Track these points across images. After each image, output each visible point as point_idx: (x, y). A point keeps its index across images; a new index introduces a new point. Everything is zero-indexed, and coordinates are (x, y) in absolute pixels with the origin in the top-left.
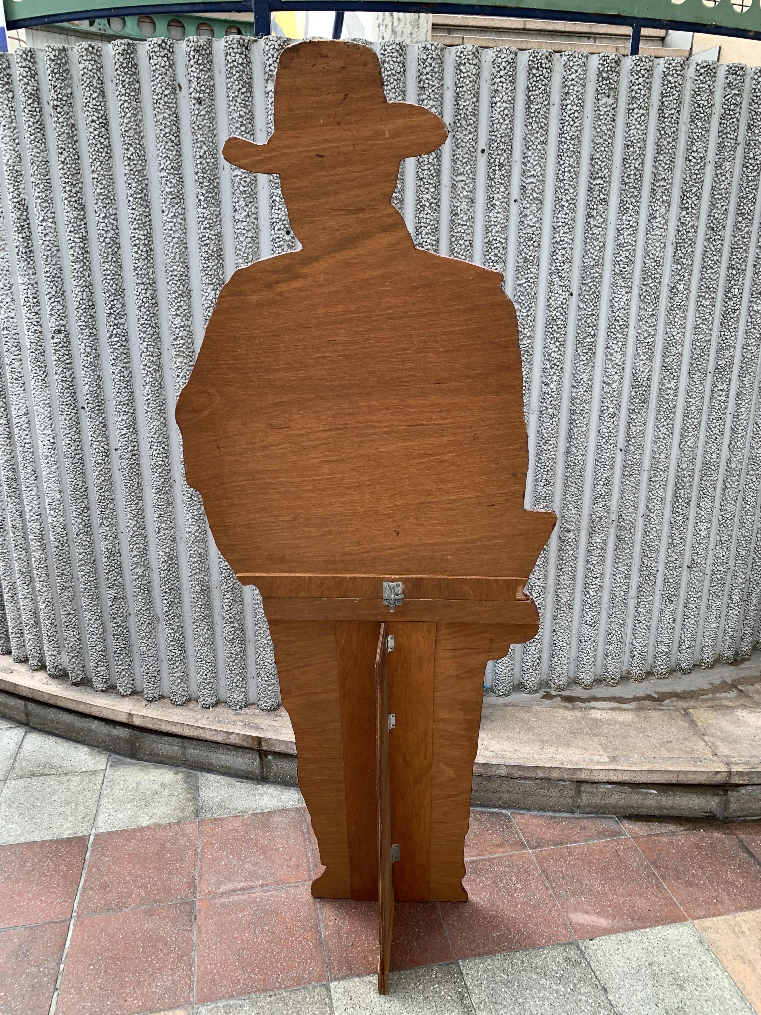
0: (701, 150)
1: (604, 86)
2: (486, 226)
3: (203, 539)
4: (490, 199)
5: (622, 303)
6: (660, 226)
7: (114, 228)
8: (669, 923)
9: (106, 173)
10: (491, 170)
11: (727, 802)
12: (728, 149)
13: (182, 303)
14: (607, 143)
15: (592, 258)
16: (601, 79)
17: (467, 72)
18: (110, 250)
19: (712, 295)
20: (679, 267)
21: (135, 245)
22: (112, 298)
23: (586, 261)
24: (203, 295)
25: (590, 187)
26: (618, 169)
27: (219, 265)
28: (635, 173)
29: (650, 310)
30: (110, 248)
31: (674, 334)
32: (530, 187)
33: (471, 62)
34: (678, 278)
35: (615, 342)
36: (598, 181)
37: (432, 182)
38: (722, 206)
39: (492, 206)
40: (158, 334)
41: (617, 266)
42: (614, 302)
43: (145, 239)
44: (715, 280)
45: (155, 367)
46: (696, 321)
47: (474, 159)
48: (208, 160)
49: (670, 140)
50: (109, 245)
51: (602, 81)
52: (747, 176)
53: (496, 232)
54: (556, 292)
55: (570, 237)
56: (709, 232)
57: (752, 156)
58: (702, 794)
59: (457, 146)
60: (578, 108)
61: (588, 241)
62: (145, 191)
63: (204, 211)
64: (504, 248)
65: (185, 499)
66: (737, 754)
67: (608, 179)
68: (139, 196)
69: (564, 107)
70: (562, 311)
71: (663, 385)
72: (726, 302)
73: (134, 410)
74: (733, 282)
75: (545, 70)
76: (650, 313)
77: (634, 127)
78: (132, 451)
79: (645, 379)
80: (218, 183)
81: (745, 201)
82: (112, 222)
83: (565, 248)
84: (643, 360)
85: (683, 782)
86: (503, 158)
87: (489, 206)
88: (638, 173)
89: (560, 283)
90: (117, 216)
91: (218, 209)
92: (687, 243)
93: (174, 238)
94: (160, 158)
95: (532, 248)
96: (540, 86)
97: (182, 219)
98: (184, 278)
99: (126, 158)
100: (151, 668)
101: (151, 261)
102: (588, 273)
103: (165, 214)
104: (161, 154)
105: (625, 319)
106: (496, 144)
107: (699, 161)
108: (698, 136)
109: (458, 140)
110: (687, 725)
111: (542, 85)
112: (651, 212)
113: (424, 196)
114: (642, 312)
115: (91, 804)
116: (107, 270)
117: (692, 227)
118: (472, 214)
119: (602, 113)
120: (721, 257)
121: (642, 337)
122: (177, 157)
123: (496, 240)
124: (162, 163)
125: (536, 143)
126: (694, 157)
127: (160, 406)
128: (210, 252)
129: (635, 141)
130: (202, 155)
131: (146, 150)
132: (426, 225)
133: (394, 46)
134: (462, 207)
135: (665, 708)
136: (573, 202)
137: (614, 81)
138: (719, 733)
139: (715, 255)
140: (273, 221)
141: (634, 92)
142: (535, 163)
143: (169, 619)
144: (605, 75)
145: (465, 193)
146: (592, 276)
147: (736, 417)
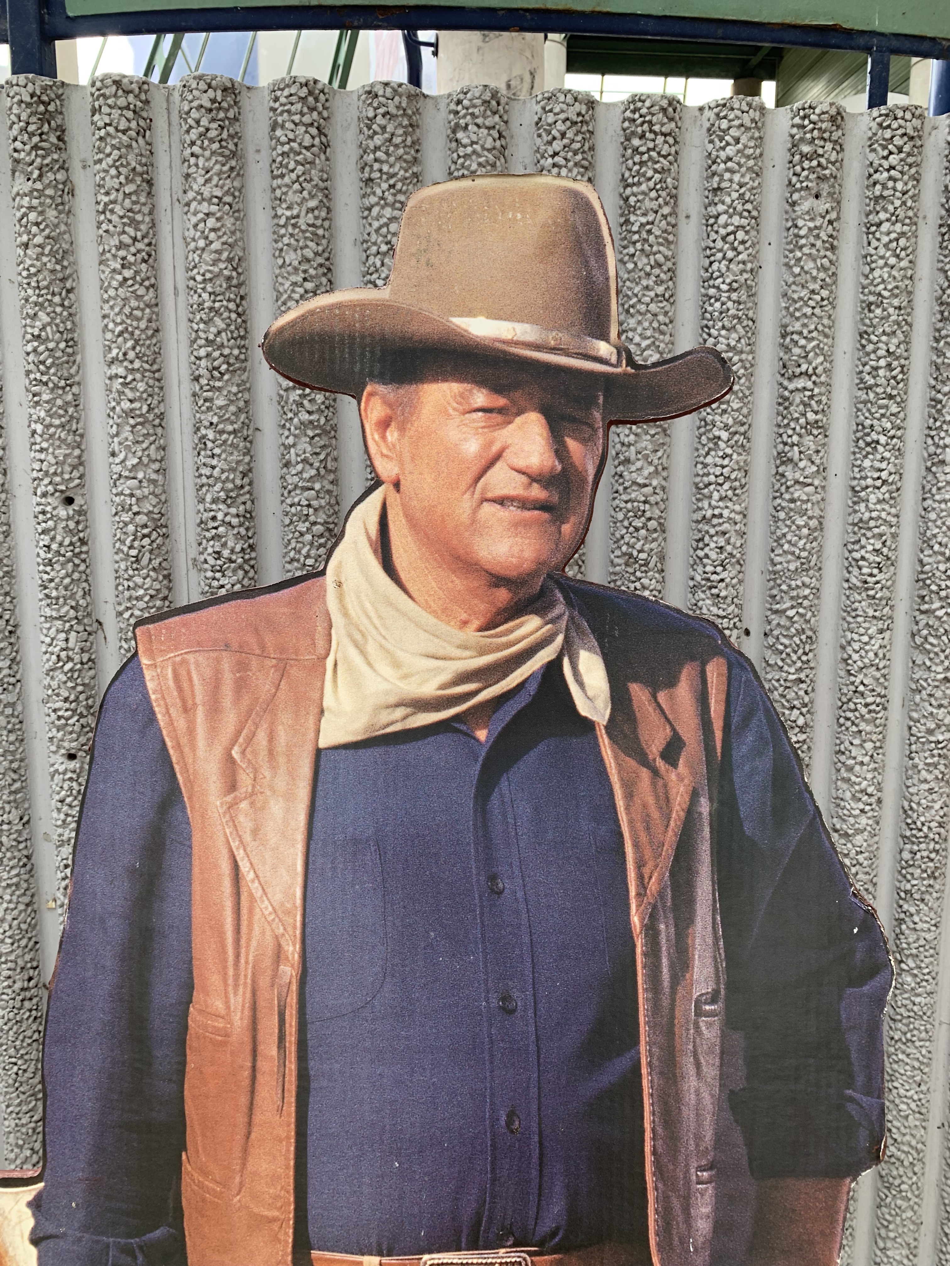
1: (805, 173)
5: (871, 655)
14: (818, 298)
15: (793, 553)
16: (797, 157)
17: (473, 143)
23: (778, 559)
25: (782, 397)
26: (848, 356)
28: (889, 365)
33: (479, 121)
35: (857, 742)
36: (800, 383)
42: (849, 650)
51: (801, 162)
55: (737, 508)
60: (744, 222)
61: (782, 515)
69: (712, 221)
75: (660, 139)
77: (881, 262)
83: (724, 533)
84: (926, 781)
88: (895, 364)
95: (643, 532)
96: (650, 173)
102: (784, 587)
111: (656, 171)
112: (932, 449)
119: (802, 232)
121: (923, 728)
125: (647, 300)
129: (886, 294)
133: (293, 90)
137: (829, 161)
141: (878, 187)
144: (806, 149)
146: (794, 593)
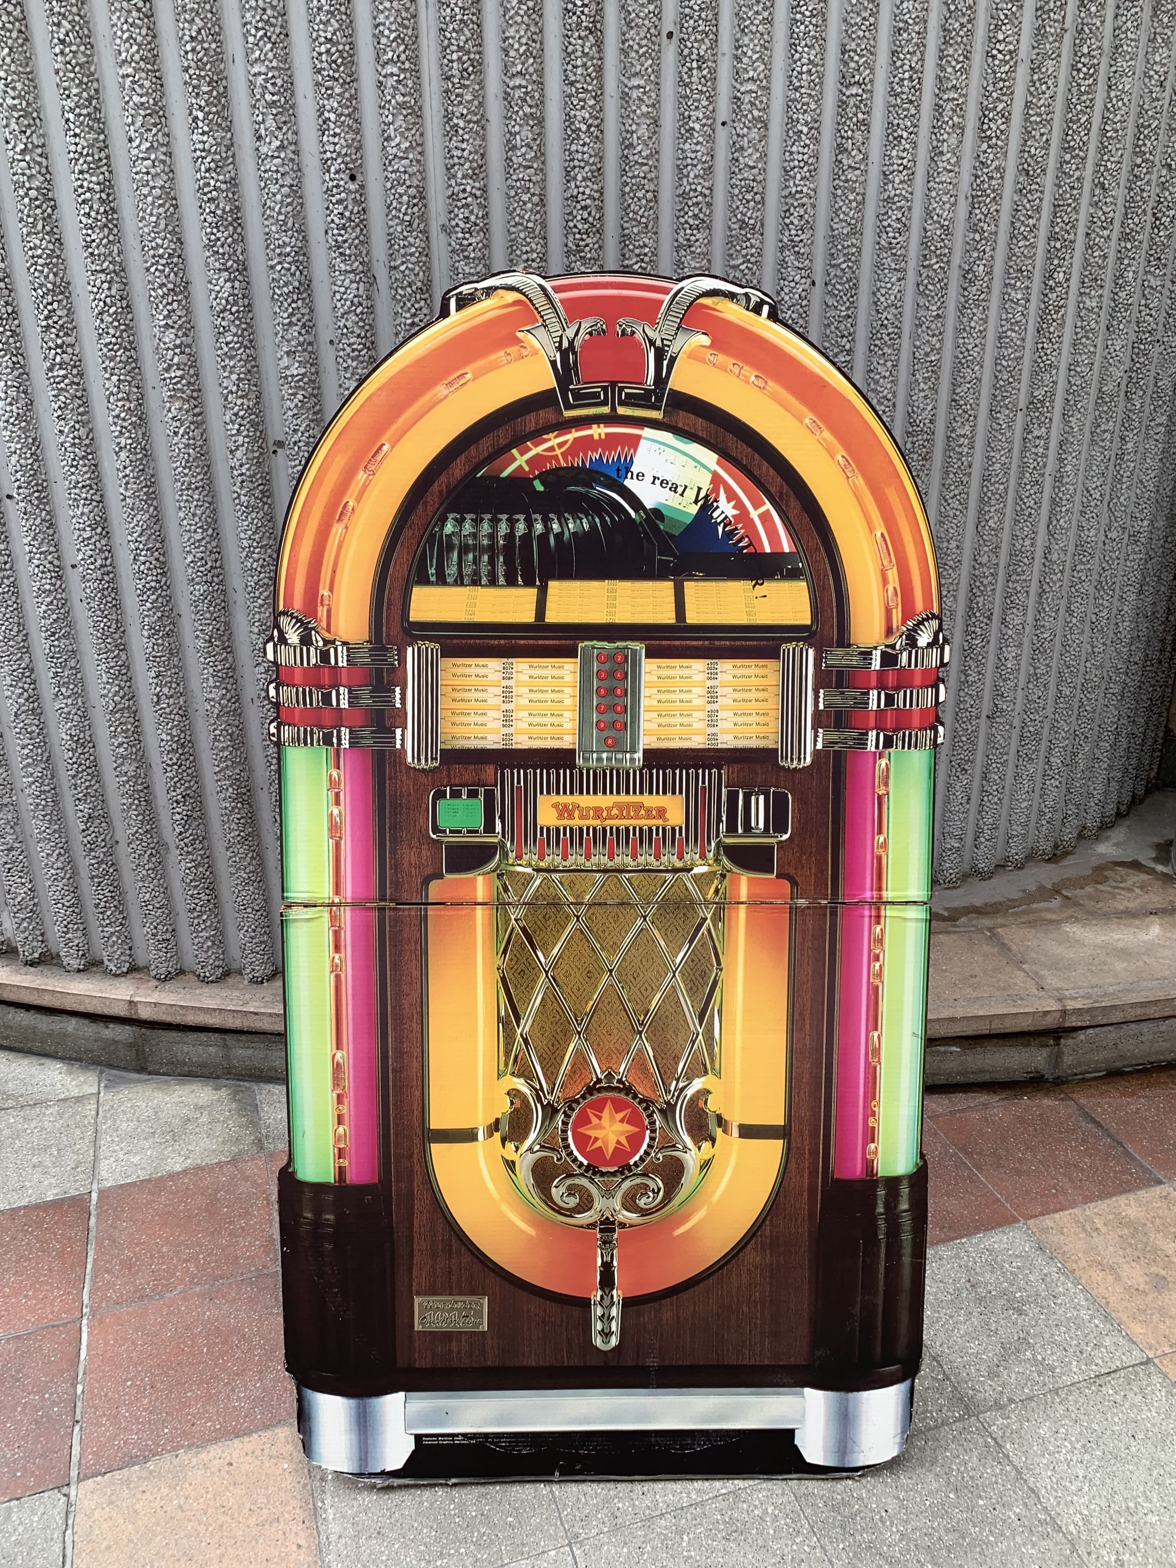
0: (1011, 39)
2: (678, 166)
3: (235, 710)
4: (685, 119)
6: (949, 167)
7: (44, 171)
8: (993, 1228)
9: (21, 69)
10: (686, 69)
11: (1059, 1056)
12: (1051, 39)
13: (175, 305)
18: (38, 211)
19: (1026, 284)
20: (977, 236)
21: (84, 202)
22: (50, 298)
24: (211, 291)
27: (236, 236)
29: (934, 308)
30: (37, 207)
31: (970, 347)
32: (747, 98)
34: (975, 255)
37: (590, 88)
38: (1042, 135)
39: (687, 131)
40: (136, 361)
41: (884, 236)
43: (101, 191)
44: (1030, 257)
45: (134, 419)
46: (1002, 326)
47: (657, 48)
48: (206, 45)
49: (964, 20)
50: (37, 203)
52: (1079, 85)
53: (696, 177)
54: (791, 278)
56: (1021, 179)
57: (1085, 51)
58: (1025, 1046)
59: (628, 24)
62: (94, 102)
63: (205, 138)
64: (709, 205)
65: (201, 643)
66: (1071, 986)
67: (869, 87)
68: (84, 112)
70: (801, 310)
71: (953, 431)
72: (1046, 295)
73: (101, 496)
74: (1056, 262)
76: (935, 313)
78: (102, 566)
79: (927, 421)
80: (225, 87)
81: (1075, 127)
82: (38, 159)
85: (998, 1031)
86: (704, 47)
87: (683, 132)
89: (796, 263)
90: (47, 150)
91: (229, 135)
92: (989, 196)
93: (154, 187)
94: (118, 41)
97: (165, 154)
98: (175, 260)
99: (56, 41)
100: (160, 927)
101: (115, 231)
103: (134, 145)
104: (119, 33)
105: (897, 323)
106: (691, 22)
107: (1007, 58)
108: (1006, 16)
109: (630, 14)
110: (995, 950)
113: (578, 113)
114: (922, 312)
115: (84, 1146)
116: (35, 247)
117: (997, 169)
118: (656, 146)
120: (1038, 220)
122: (149, 38)
123: (695, 190)
124: (123, 49)
126: (1000, 52)
127: (146, 486)
128: (219, 212)
130: (194, 34)
131: (91, 25)
132: (582, 164)
134: (640, 133)
135: (961, 929)
136: (815, 125)
138: (1043, 959)
139: (1030, 217)
140: (325, 157)
142: (755, 57)
143: (186, 845)
145: (644, 109)
147: (1058, 480)
